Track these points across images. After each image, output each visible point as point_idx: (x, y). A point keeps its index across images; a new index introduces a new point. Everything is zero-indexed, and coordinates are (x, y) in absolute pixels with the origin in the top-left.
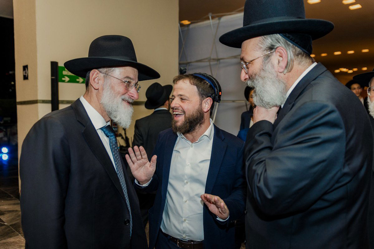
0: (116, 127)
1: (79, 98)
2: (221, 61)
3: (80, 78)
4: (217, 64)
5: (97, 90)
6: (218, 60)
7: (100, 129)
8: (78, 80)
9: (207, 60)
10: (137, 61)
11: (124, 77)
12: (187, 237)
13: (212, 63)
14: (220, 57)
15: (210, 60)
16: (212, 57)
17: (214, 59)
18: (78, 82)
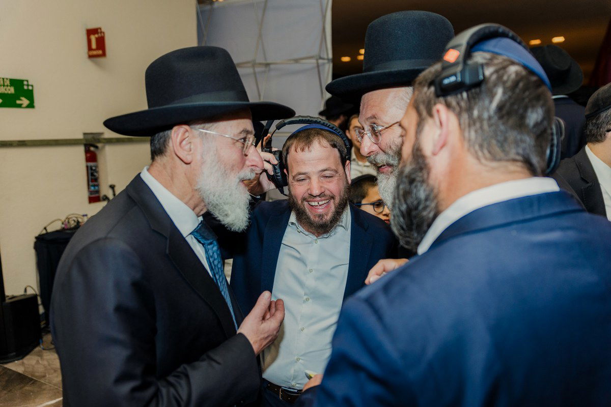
0: (96, 183)
1: (139, 174)
2: (272, 66)
3: (23, 98)
4: (264, 72)
5: (186, 164)
6: (267, 65)
7: (190, 234)
8: (18, 102)
9: (250, 65)
10: (248, 100)
11: (239, 131)
12: (297, 385)
13: (258, 69)
14: (269, 61)
15: (254, 64)
16: (258, 61)
17: (260, 64)
18: (20, 106)
